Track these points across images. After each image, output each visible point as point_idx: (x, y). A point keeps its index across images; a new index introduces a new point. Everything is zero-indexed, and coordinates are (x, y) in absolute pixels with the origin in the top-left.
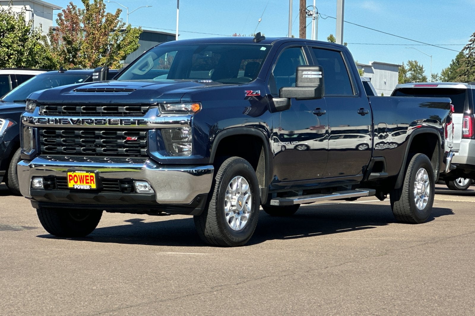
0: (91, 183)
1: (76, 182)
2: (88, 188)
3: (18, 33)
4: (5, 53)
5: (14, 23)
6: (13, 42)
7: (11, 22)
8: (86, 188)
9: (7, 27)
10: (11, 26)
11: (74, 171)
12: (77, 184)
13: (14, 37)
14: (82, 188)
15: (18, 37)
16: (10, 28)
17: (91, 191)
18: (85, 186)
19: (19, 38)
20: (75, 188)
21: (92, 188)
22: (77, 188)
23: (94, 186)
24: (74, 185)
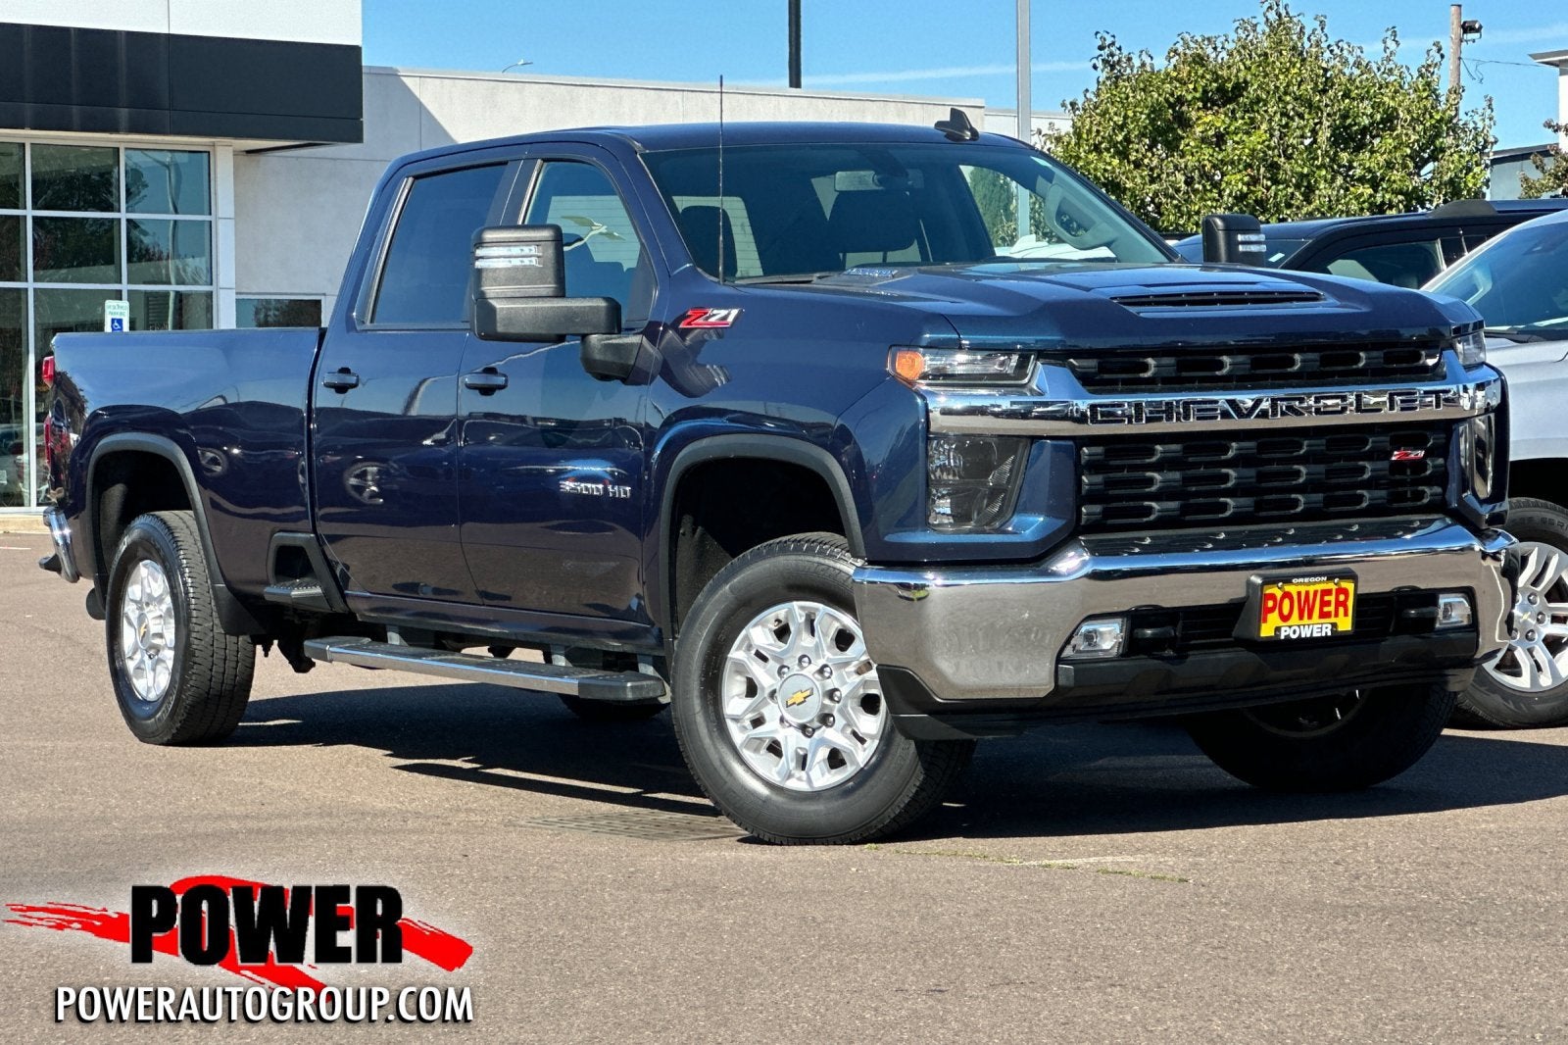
0: (1336, 615)
1: (1285, 618)
2: (1327, 631)
3: (1407, 135)
4: (1364, 202)
5: (1392, 104)
6: (1390, 165)
7: (1386, 99)
8: (1319, 635)
9: (1372, 116)
10: (1385, 112)
11: (1287, 580)
12: (1289, 623)
13: (1395, 147)
14: (1306, 633)
15: (1408, 146)
16: (1382, 121)
17: (1336, 639)
18: (1316, 628)
19: (1411, 148)
20: (1282, 637)
21: (1340, 629)
22: (1287, 637)
23: (1345, 624)
24: (1278, 629)
